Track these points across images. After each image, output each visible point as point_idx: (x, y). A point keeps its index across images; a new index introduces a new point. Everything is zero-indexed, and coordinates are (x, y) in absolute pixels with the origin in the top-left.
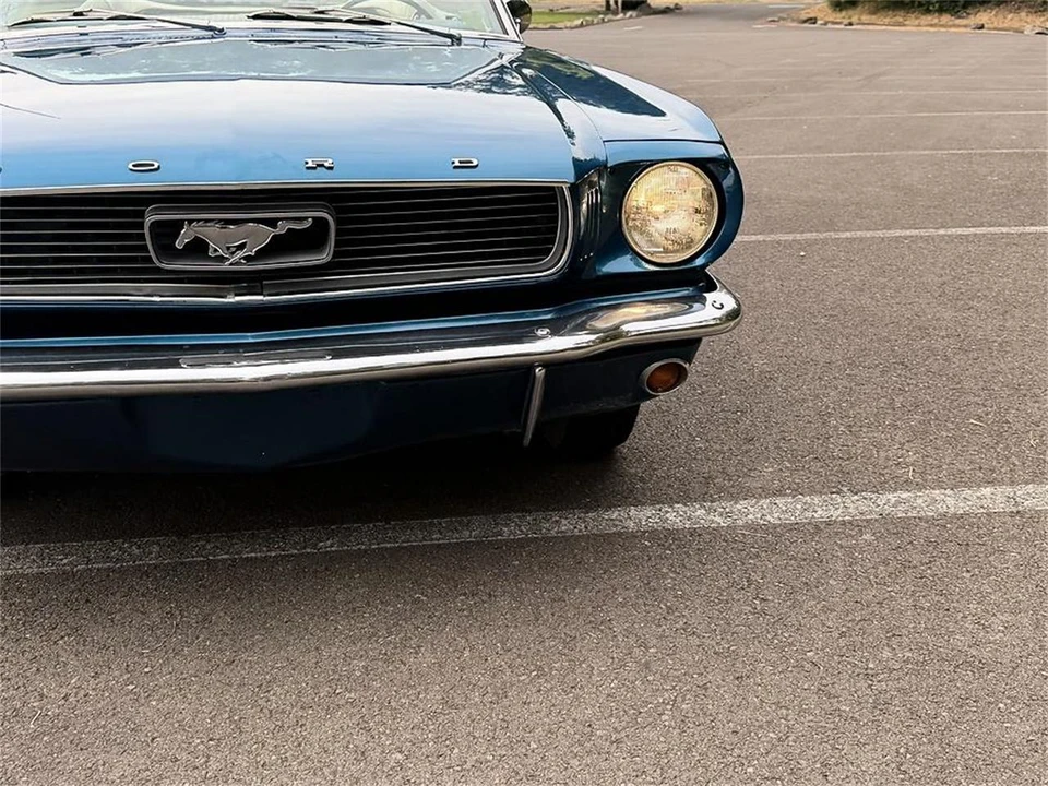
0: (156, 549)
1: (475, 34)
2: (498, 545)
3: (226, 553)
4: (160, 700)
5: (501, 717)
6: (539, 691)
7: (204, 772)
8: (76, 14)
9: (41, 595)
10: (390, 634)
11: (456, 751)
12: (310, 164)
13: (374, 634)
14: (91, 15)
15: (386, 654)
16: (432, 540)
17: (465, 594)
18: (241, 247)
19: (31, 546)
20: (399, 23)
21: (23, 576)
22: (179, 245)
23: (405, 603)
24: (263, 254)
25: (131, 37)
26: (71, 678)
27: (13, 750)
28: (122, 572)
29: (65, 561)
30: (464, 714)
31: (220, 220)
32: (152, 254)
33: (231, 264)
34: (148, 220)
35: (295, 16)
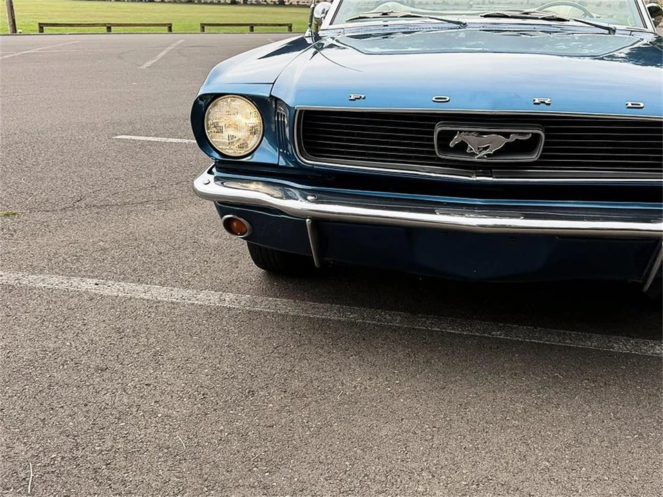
0: (399, 318)
1: (624, 27)
2: (612, 355)
3: (438, 328)
4: (405, 400)
5: (614, 456)
6: (640, 447)
7: (431, 444)
8: (384, 14)
9: (340, 332)
10: (539, 393)
11: (584, 469)
12: (537, 101)
13: (529, 391)
14: (392, 15)
15: (537, 404)
16: (566, 343)
17: (588, 380)
18: (485, 149)
19: (333, 305)
20: (575, 20)
21: (330, 320)
22: (451, 145)
23: (549, 377)
24: (497, 153)
25: (413, 28)
26: (357, 377)
27: (330, 408)
28: (382, 327)
29: (351, 316)
30: (589, 450)
31: (477, 132)
32: (436, 150)
33: (478, 158)
34: (438, 129)
35: (510, 15)
